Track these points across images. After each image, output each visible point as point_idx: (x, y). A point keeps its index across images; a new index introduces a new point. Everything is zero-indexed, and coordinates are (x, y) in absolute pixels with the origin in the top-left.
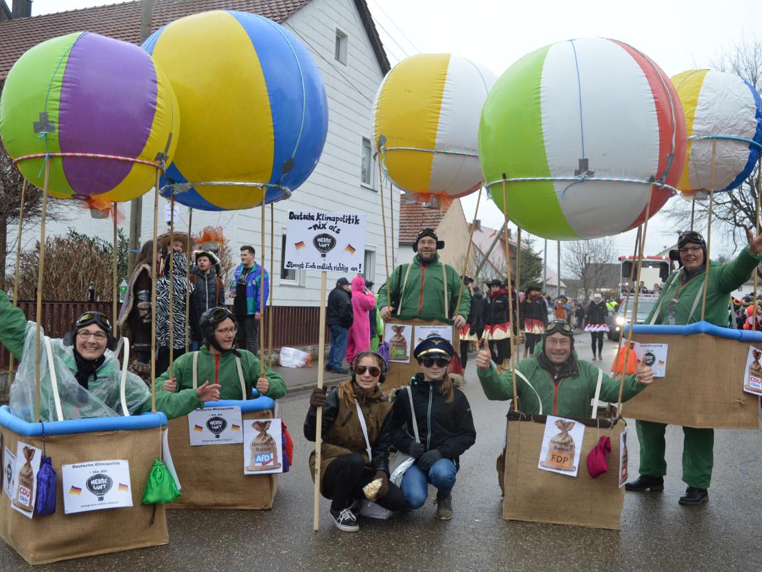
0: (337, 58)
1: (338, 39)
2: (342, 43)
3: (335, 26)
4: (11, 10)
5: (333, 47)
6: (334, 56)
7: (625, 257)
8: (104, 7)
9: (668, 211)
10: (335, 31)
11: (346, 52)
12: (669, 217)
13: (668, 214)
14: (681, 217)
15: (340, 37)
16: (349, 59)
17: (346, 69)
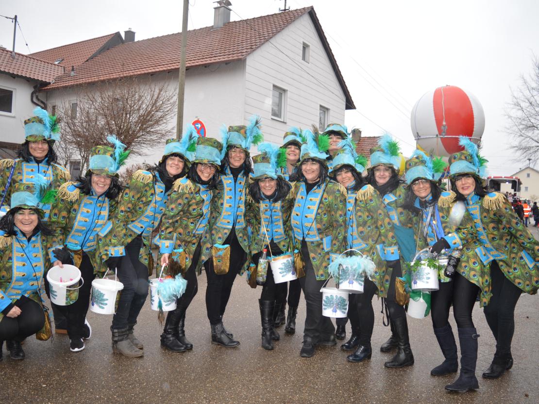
0: (304, 58)
1: (304, 48)
2: (307, 50)
3: (302, 40)
4: (124, 39)
5: (301, 52)
6: (301, 58)
7: (491, 177)
8: (173, 34)
9: (517, 147)
10: (302, 43)
11: (309, 55)
12: (517, 150)
13: (516, 148)
14: (525, 150)
15: (305, 47)
16: (311, 60)
17: (309, 65)
